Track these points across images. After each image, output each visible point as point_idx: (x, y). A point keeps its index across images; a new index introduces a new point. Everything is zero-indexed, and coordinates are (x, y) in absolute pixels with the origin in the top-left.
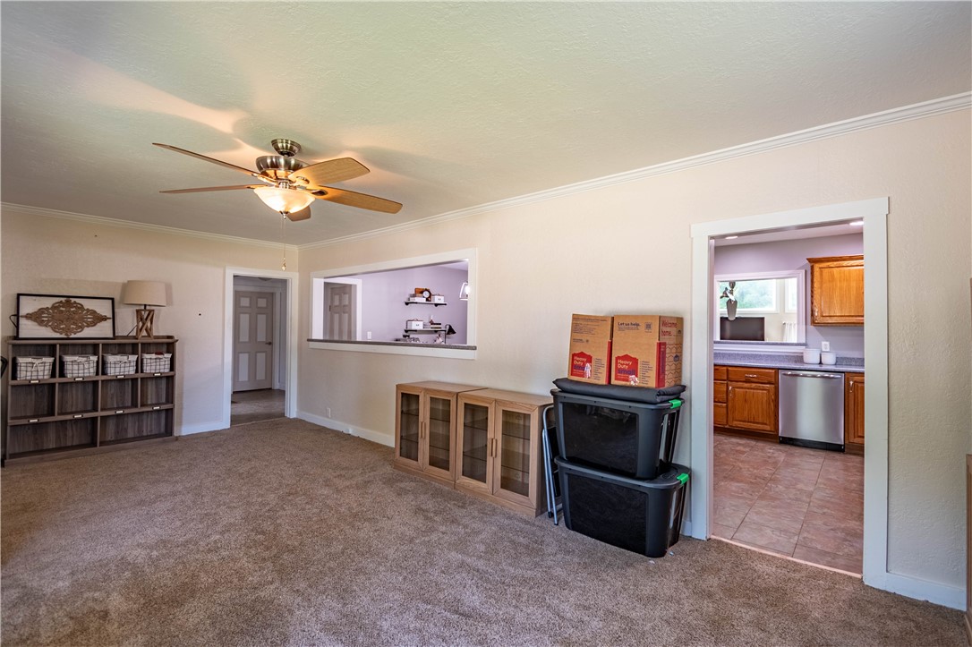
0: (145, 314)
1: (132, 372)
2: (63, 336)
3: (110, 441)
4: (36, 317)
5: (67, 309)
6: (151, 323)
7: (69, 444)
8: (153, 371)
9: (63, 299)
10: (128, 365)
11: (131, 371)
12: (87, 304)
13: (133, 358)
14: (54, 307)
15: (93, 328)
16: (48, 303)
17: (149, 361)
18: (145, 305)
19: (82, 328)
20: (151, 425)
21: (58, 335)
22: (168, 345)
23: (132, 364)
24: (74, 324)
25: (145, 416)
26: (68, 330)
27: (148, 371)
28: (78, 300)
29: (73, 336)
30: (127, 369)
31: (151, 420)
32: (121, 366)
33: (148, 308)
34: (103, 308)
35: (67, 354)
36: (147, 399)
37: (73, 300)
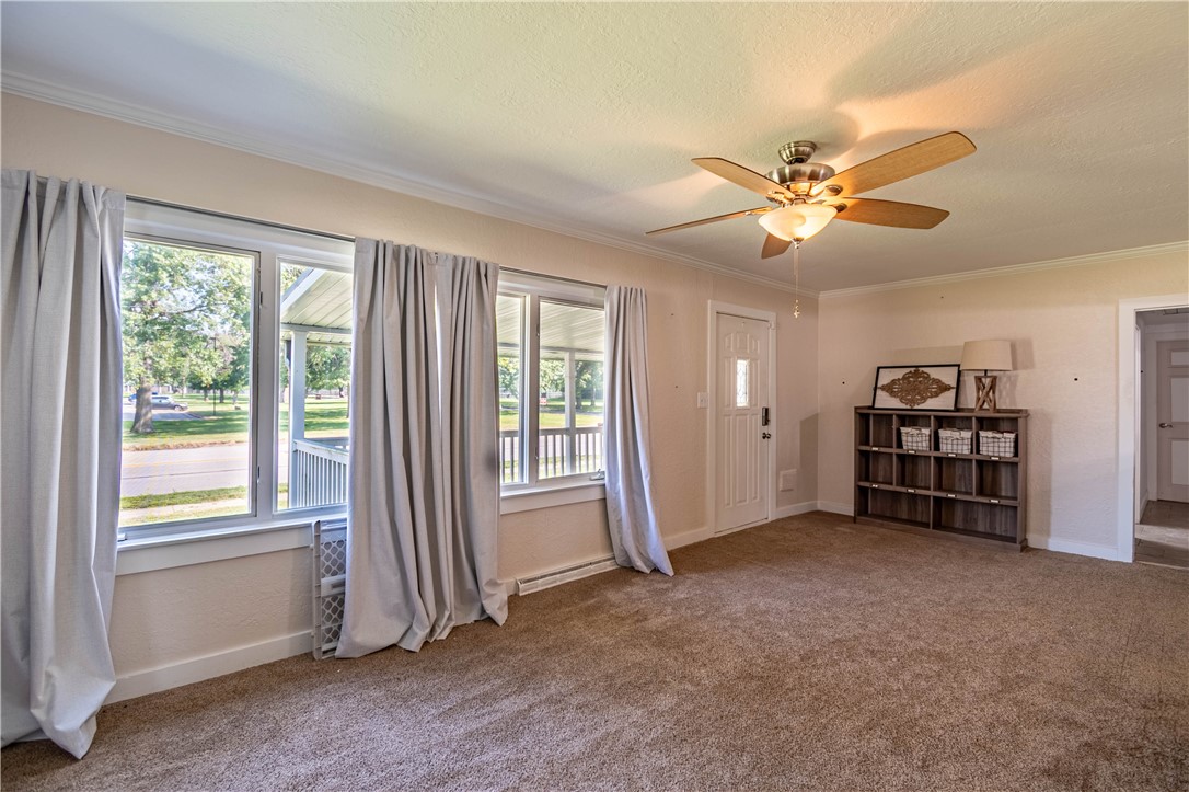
0: (987, 381)
1: (967, 452)
2: (908, 407)
3: (959, 529)
4: (889, 388)
5: (916, 379)
6: (994, 393)
7: (919, 519)
8: (990, 454)
9: (913, 370)
10: (960, 442)
11: (965, 450)
12: (934, 373)
13: (967, 434)
14: (904, 378)
15: (937, 399)
16: (899, 374)
17: (985, 439)
18: (986, 371)
19: (924, 399)
20: (1006, 524)
21: (904, 406)
22: (1010, 422)
23: (966, 442)
24: (919, 394)
25: (998, 510)
26: (912, 401)
27: (985, 453)
28: (925, 370)
29: (916, 407)
30: (960, 447)
31: (1006, 517)
32: (956, 442)
33: (989, 374)
34: (948, 377)
35: (904, 426)
36: (1000, 489)
37: (921, 369)
